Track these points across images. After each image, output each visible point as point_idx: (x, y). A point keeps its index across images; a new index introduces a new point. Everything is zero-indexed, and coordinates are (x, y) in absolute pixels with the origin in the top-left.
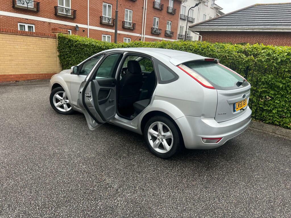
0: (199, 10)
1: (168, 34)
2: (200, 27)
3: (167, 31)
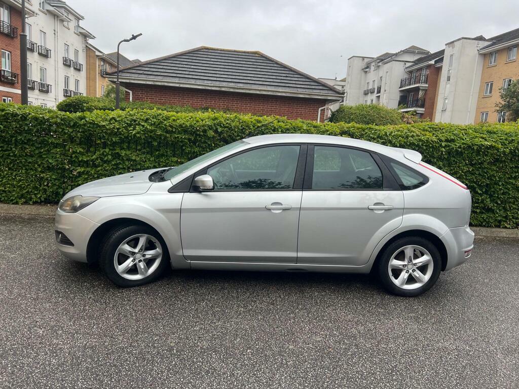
0: (55, 34)
1: (7, 78)
2: (128, 75)
3: (4, 71)
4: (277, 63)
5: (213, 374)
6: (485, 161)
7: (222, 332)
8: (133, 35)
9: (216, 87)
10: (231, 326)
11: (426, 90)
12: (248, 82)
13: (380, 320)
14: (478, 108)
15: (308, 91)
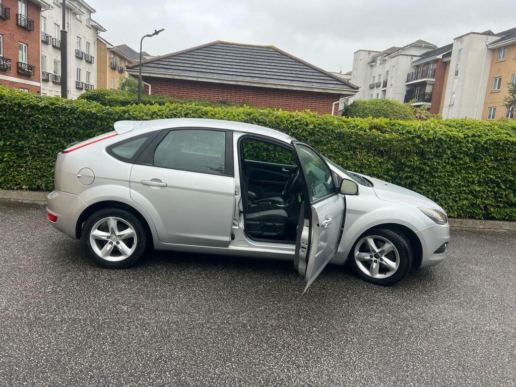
0: (68, 27)
1: (24, 71)
2: (148, 69)
3: (21, 63)
4: (291, 58)
5: (288, 347)
6: (509, 157)
7: (286, 312)
8: (156, 31)
9: (233, 81)
10: (292, 307)
11: (433, 84)
12: (264, 76)
13: (427, 305)
14: (485, 103)
15: (323, 86)
